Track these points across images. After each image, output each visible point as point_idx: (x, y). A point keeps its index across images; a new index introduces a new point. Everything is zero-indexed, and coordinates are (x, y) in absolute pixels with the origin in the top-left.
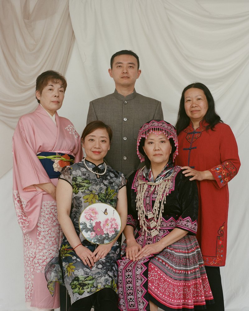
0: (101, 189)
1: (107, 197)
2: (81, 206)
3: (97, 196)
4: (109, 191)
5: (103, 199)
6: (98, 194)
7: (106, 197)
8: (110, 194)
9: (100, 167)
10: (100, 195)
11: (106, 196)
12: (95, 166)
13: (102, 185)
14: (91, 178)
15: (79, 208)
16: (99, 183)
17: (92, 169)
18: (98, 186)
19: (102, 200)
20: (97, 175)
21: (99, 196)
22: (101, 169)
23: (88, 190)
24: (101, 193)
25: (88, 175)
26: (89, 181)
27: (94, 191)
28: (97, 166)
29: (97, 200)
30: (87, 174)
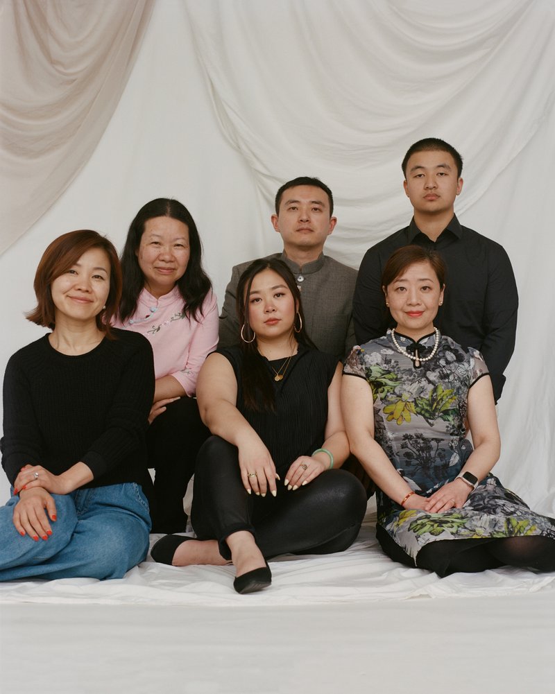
0: (422, 390)
1: (435, 405)
2: (382, 427)
3: (413, 404)
4: (439, 393)
5: (427, 411)
6: (415, 401)
7: (431, 406)
8: (442, 399)
9: (422, 343)
10: (418, 402)
11: (433, 404)
12: (412, 342)
13: (424, 383)
14: (402, 369)
15: (380, 432)
16: (418, 377)
17: (405, 348)
18: (416, 385)
19: (423, 412)
20: (414, 361)
21: (416, 405)
22: (427, 346)
23: (394, 393)
24: (422, 398)
25: (395, 362)
26: (396, 375)
27: (406, 396)
28: (416, 340)
29: (412, 414)
30: (393, 361)
